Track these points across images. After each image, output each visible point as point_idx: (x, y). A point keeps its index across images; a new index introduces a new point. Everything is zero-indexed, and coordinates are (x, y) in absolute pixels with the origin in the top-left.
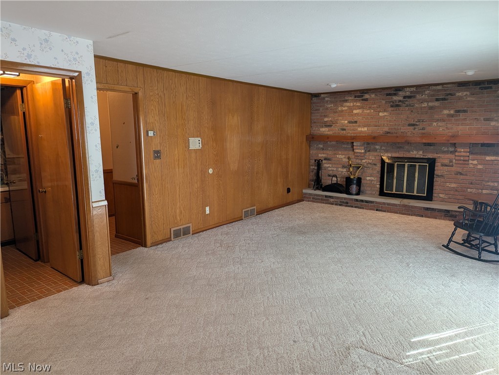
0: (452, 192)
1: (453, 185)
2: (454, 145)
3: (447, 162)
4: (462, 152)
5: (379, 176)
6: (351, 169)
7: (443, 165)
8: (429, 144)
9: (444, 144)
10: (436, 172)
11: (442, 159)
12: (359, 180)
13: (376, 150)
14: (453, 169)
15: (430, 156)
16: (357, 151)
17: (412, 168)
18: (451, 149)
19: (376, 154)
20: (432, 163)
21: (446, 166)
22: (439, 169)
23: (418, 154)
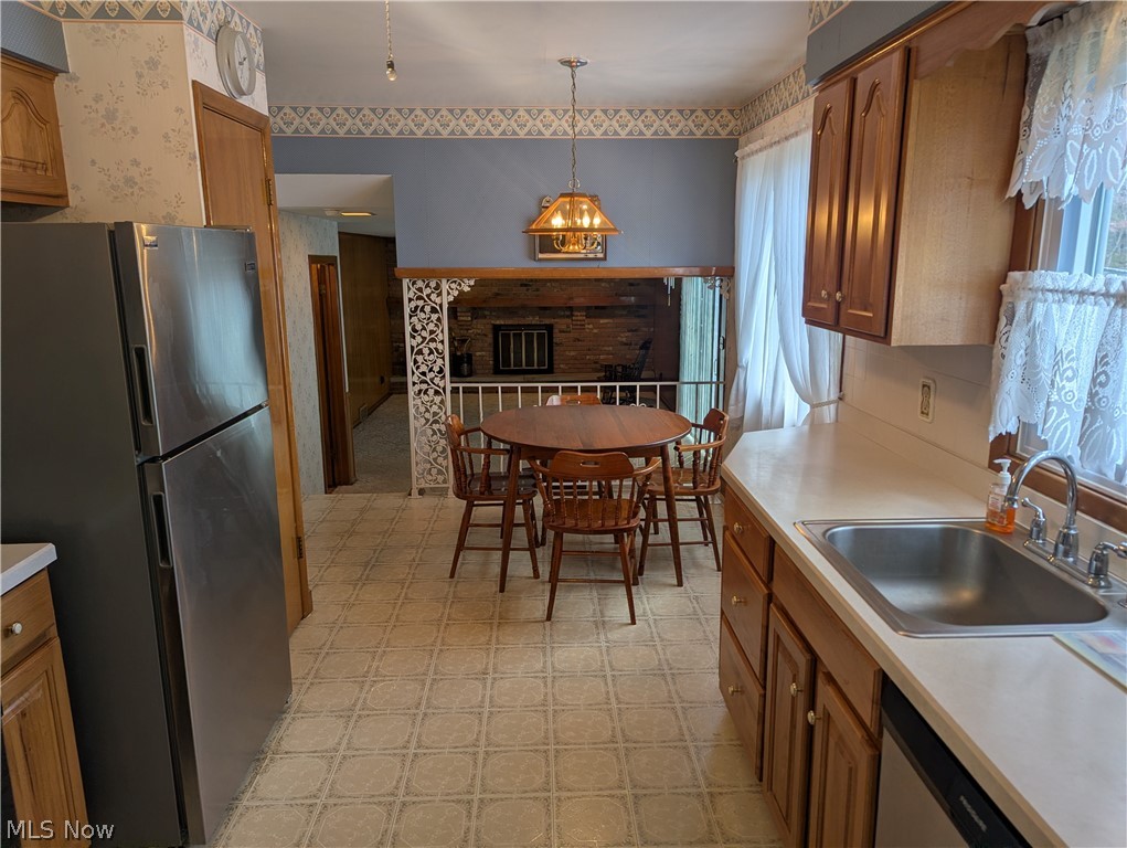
0: (572, 362)
1: (572, 353)
2: (571, 309)
3: (564, 327)
4: (579, 316)
5: (492, 349)
6: (456, 344)
7: (560, 332)
8: (545, 308)
9: (560, 308)
10: (554, 341)
11: (560, 324)
12: (470, 357)
13: (485, 317)
14: (571, 335)
15: (547, 321)
16: (462, 318)
17: (529, 338)
18: (568, 313)
19: (484, 321)
20: (550, 328)
21: (564, 332)
22: (557, 337)
23: (535, 320)
